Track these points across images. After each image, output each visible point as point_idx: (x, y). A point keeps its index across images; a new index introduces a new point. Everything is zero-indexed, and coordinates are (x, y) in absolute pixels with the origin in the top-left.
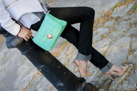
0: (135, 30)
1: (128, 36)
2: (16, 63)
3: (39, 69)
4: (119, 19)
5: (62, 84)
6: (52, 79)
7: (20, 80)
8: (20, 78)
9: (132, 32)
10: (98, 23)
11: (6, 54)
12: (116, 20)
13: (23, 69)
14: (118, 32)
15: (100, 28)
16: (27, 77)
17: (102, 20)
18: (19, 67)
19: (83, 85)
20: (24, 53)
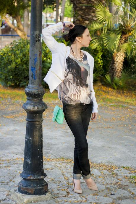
0: (114, 187)
1: (106, 187)
2: (15, 141)
3: (26, 138)
4: (115, 175)
5: (29, 162)
6: (27, 153)
7: (6, 153)
8: (7, 151)
9: (111, 187)
10: (100, 167)
11: (16, 131)
12: (113, 174)
13: (16, 148)
14: (103, 180)
15: (97, 170)
16: (13, 155)
17: (104, 167)
18: (14, 145)
19: (42, 177)
20: (27, 119)
